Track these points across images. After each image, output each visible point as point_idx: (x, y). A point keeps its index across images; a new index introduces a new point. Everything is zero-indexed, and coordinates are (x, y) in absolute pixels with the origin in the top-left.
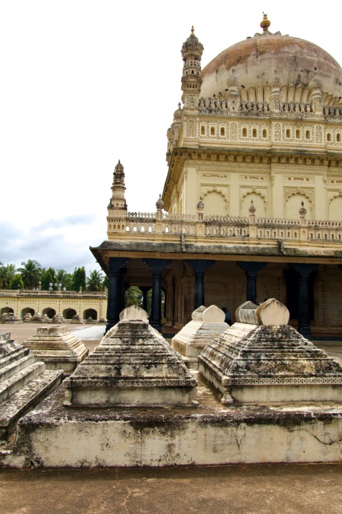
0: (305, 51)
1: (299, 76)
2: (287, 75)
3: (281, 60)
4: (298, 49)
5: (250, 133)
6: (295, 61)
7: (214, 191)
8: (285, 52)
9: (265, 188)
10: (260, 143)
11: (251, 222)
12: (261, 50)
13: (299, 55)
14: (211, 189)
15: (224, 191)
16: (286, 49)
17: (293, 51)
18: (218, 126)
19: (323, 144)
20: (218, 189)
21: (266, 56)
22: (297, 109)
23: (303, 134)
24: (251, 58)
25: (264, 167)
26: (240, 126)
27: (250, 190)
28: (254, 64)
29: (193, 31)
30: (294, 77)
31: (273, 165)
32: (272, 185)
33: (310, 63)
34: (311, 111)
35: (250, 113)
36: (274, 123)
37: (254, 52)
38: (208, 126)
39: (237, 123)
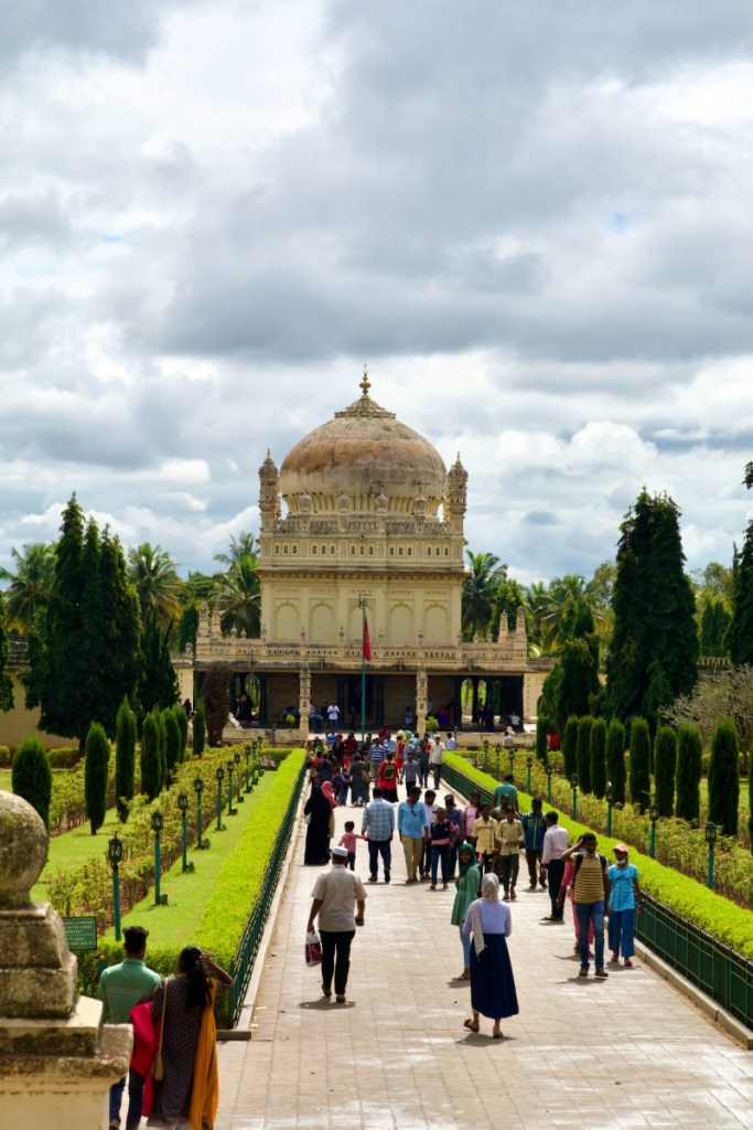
0: (379, 461)
1: (371, 488)
2: (359, 488)
3: (353, 473)
4: (371, 459)
5: (319, 551)
6: (367, 473)
7: (287, 604)
8: (358, 464)
9: (332, 599)
10: (327, 560)
11: (301, 643)
12: (337, 460)
13: (371, 467)
14: (284, 602)
15: (296, 603)
16: (359, 461)
17: (365, 463)
18: (290, 546)
19: (384, 559)
20: (291, 602)
21: (341, 468)
22: (362, 527)
23: (367, 550)
24: (327, 468)
25: (331, 580)
26: (311, 544)
27: (319, 602)
28: (329, 475)
29: (269, 454)
30: (366, 488)
31: (338, 581)
32: (338, 598)
33: (382, 474)
34: (375, 528)
35: (320, 530)
36: (341, 541)
37: (330, 462)
38: (282, 546)
39: (308, 541)
